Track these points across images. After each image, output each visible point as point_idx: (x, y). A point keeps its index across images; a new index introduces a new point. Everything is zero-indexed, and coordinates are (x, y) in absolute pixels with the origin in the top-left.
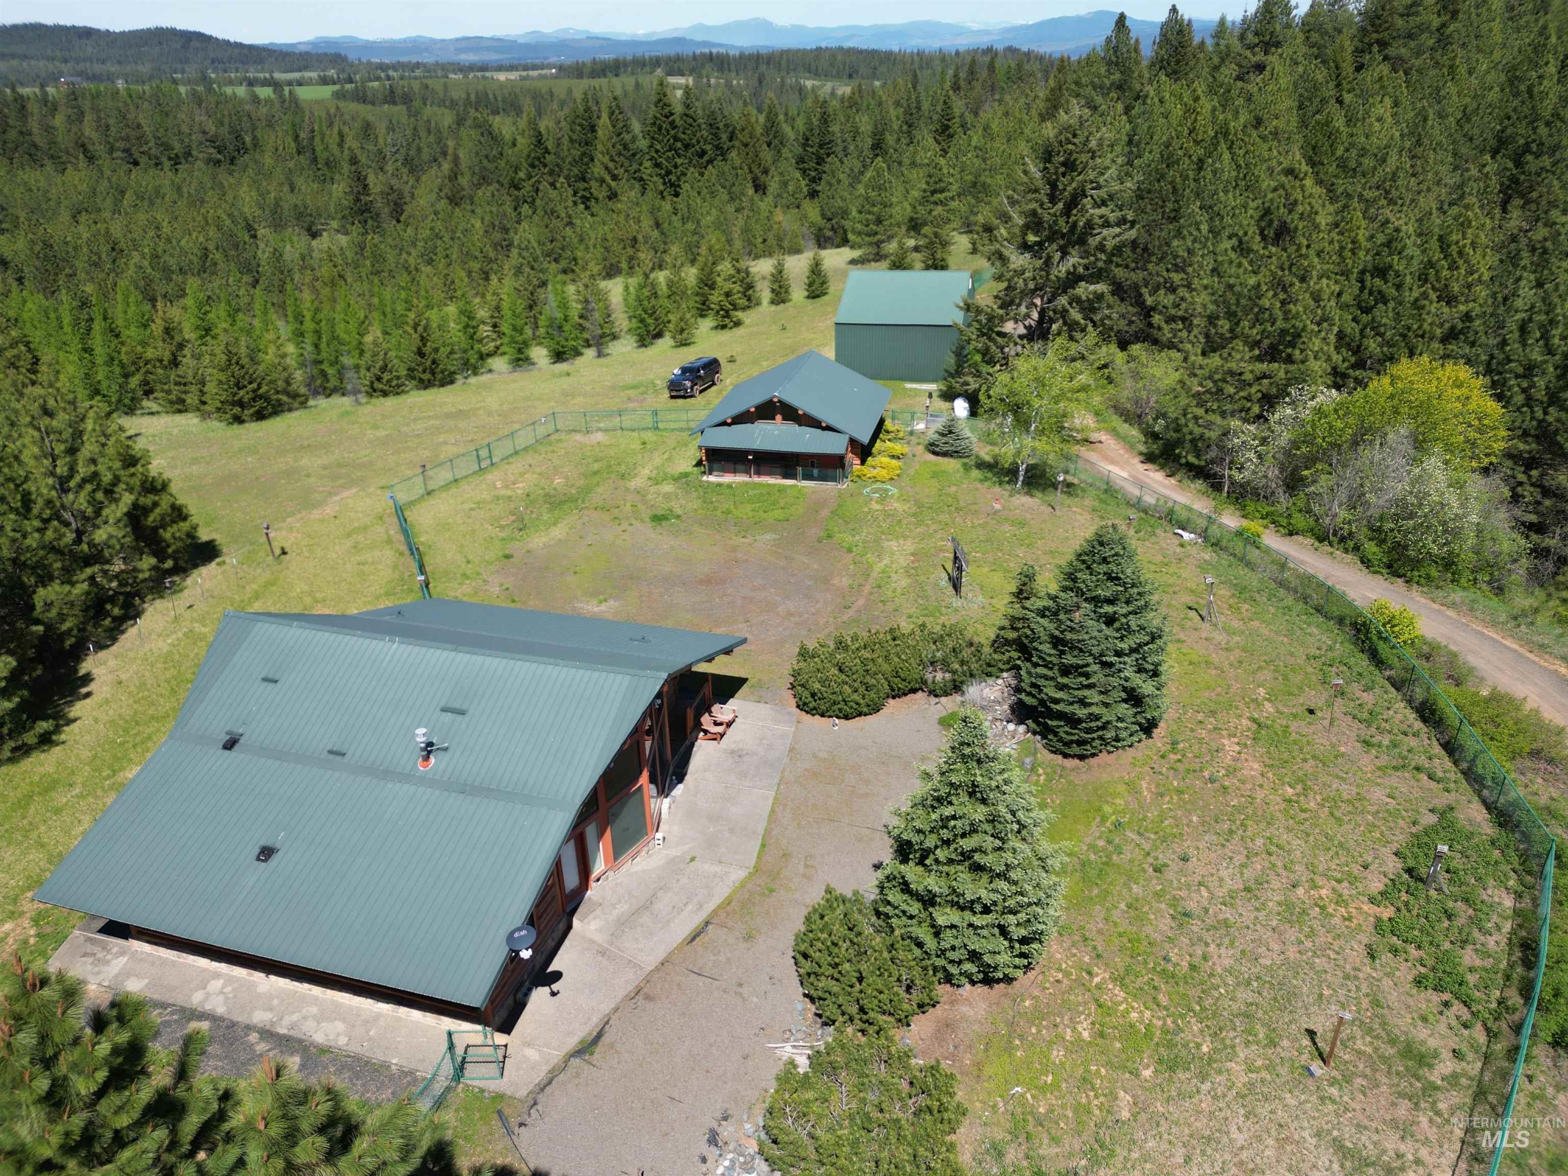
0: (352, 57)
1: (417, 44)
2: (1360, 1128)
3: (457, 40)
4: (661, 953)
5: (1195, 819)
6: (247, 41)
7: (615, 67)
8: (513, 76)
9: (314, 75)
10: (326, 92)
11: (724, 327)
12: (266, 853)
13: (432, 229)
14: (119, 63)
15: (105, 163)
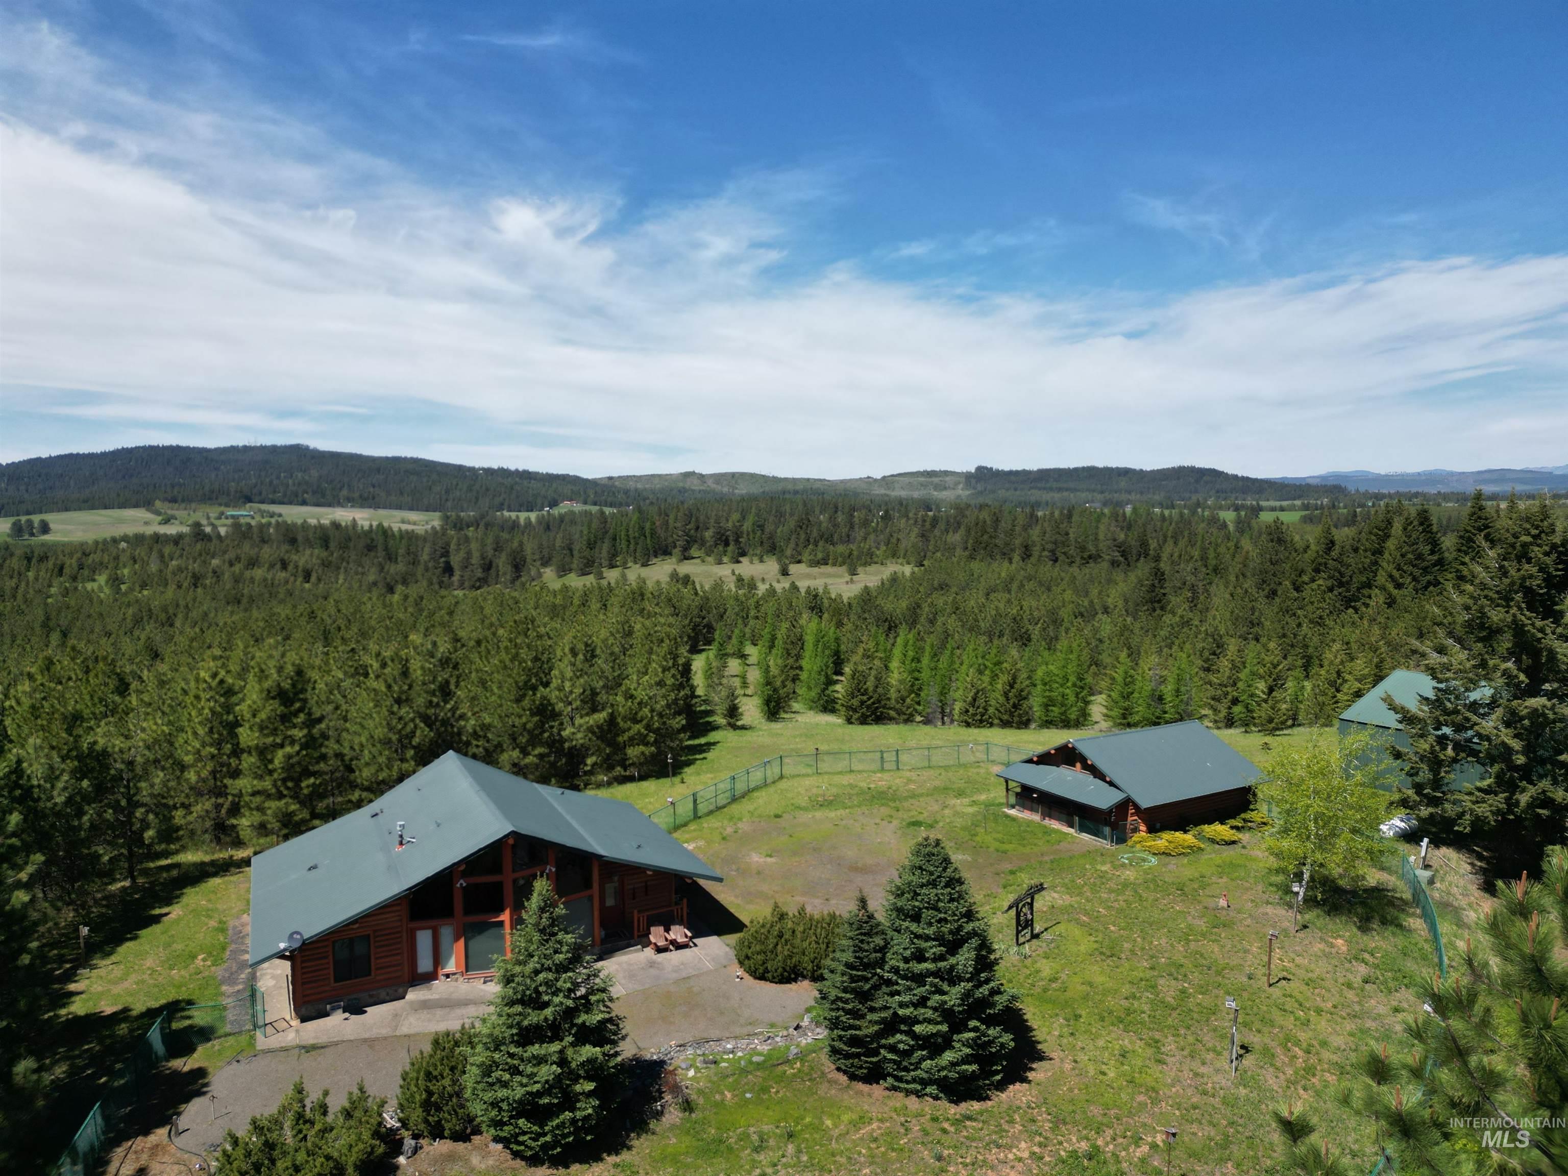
0: (1352, 488)
1: (1432, 478)
9: (1298, 503)
14: (1142, 493)
15: (1033, 560)
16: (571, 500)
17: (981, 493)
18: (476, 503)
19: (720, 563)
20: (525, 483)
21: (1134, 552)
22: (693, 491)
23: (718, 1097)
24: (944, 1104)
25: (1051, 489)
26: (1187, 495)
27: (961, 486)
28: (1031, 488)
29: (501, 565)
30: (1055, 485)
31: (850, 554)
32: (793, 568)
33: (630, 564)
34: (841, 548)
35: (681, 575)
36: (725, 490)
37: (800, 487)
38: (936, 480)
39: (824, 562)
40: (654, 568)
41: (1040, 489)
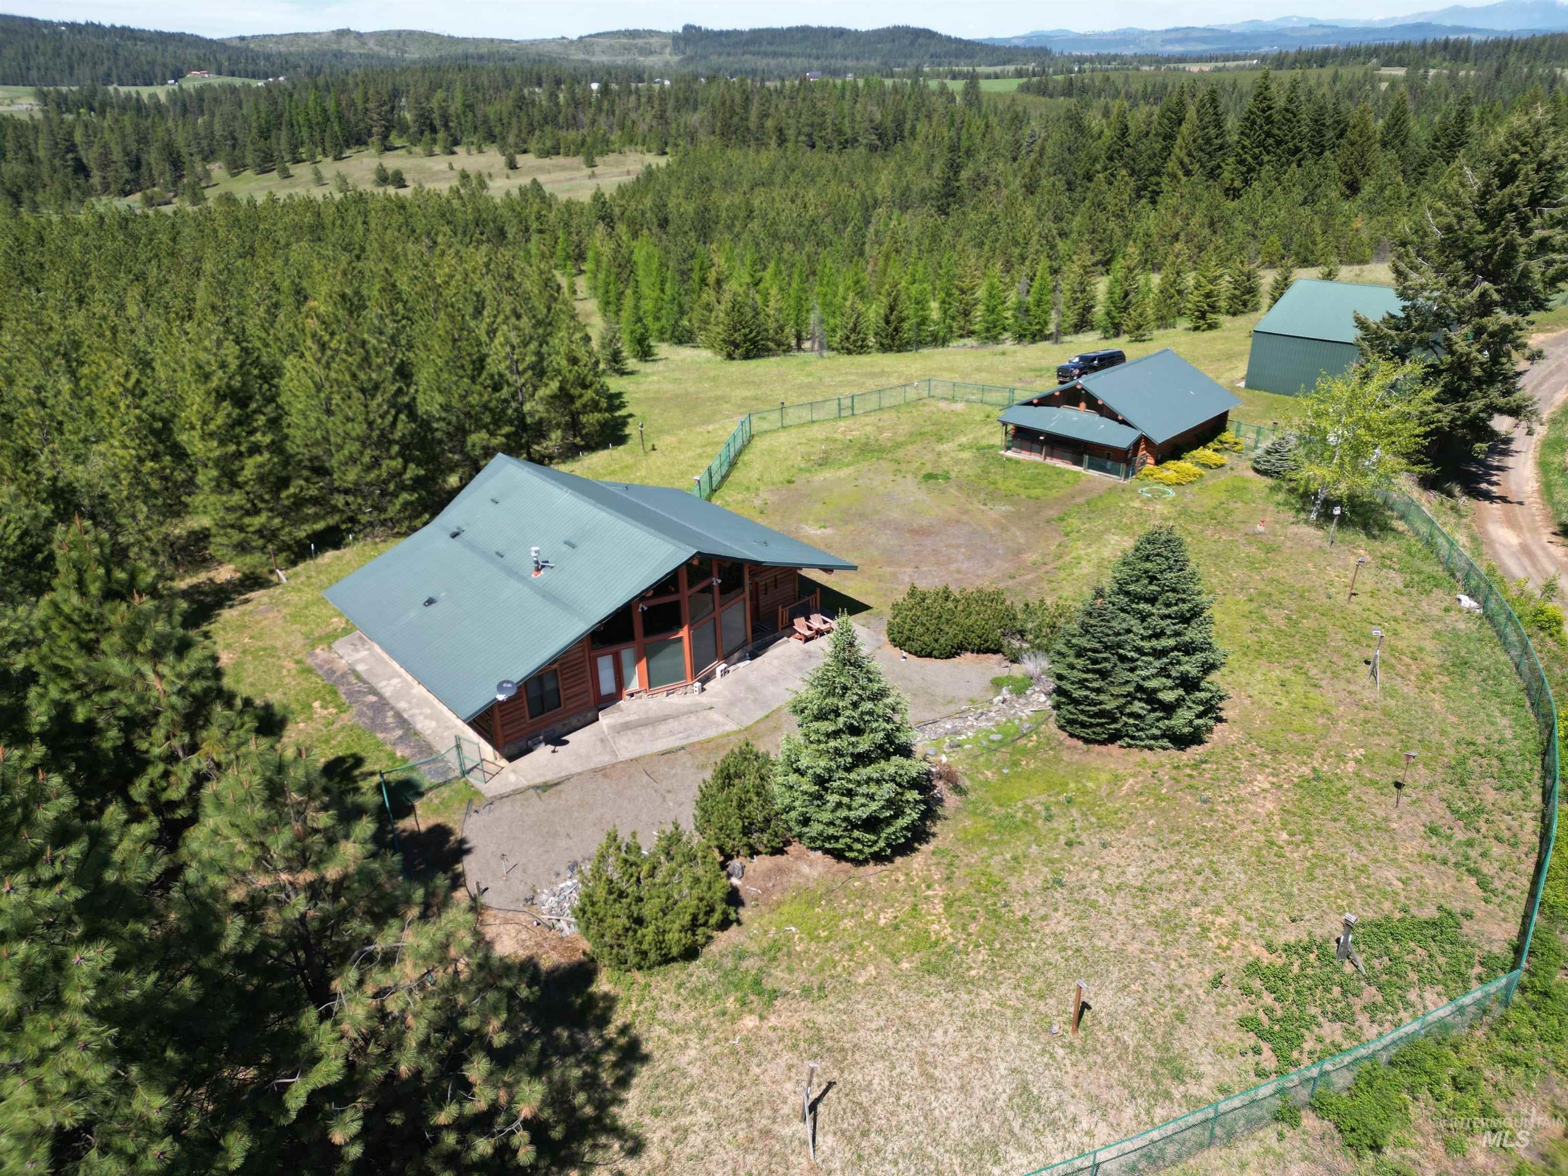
0: (1056, 51)
1: (1125, 37)
2: (1059, 1085)
3: (1167, 31)
4: (637, 753)
5: (1151, 822)
6: (965, 37)
7: (1322, 58)
8: (1206, 67)
9: (1011, 68)
10: (1012, 85)
11: (1196, 328)
12: (430, 602)
13: (991, 214)
14: (857, 59)
15: (790, 145)
16: (200, 69)
17: (691, 59)
18: (71, 74)
19: (431, 154)
20: (130, 44)
21: (890, 134)
22: (352, 55)
23: (981, 777)
24: (1174, 753)
25: (766, 54)
26: (903, 61)
27: (668, 50)
28: (744, 53)
29: (152, 161)
30: (770, 49)
31: (583, 142)
32: (521, 159)
33: (319, 158)
34: (572, 135)
35: (390, 172)
36: (392, 53)
37: (484, 50)
38: (640, 42)
39: (555, 151)
40: (352, 162)
41: (754, 54)
